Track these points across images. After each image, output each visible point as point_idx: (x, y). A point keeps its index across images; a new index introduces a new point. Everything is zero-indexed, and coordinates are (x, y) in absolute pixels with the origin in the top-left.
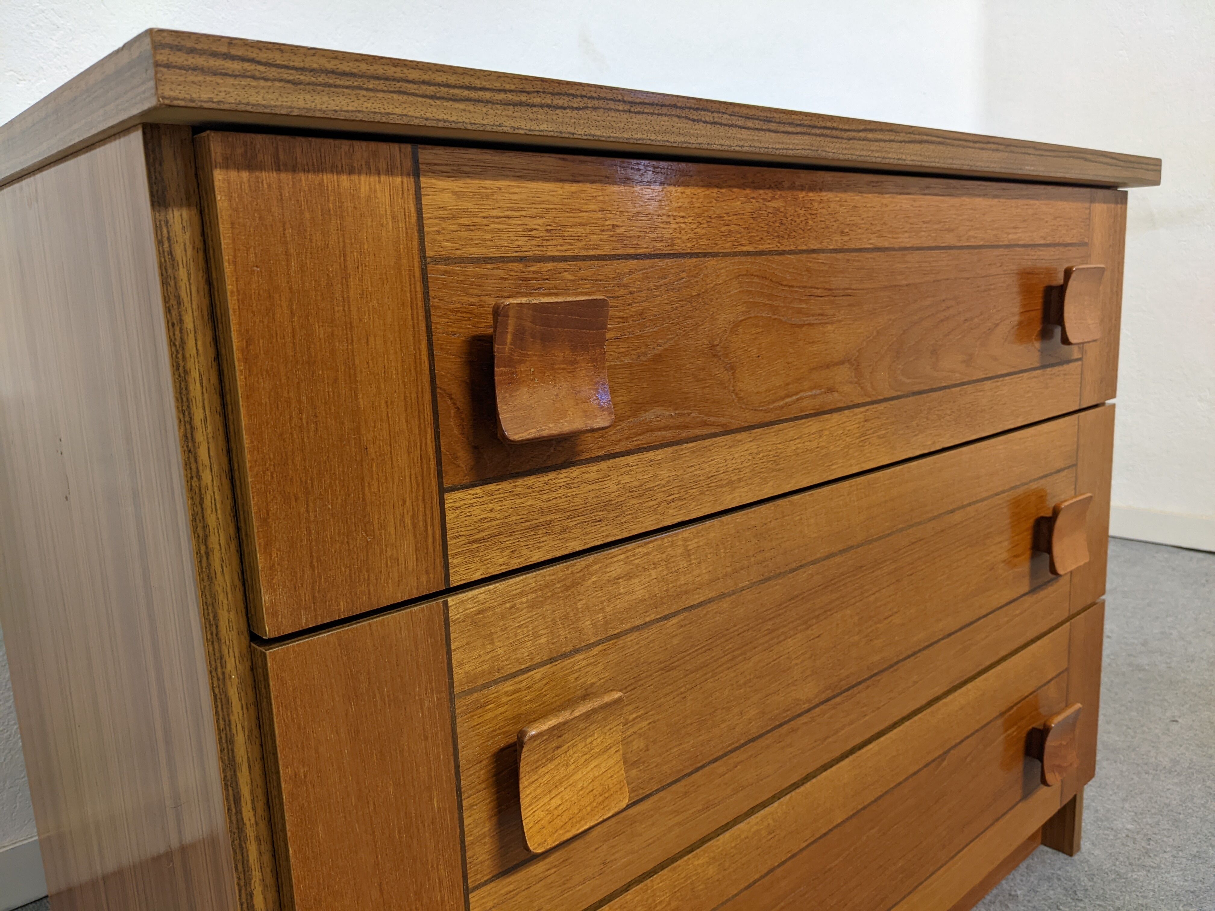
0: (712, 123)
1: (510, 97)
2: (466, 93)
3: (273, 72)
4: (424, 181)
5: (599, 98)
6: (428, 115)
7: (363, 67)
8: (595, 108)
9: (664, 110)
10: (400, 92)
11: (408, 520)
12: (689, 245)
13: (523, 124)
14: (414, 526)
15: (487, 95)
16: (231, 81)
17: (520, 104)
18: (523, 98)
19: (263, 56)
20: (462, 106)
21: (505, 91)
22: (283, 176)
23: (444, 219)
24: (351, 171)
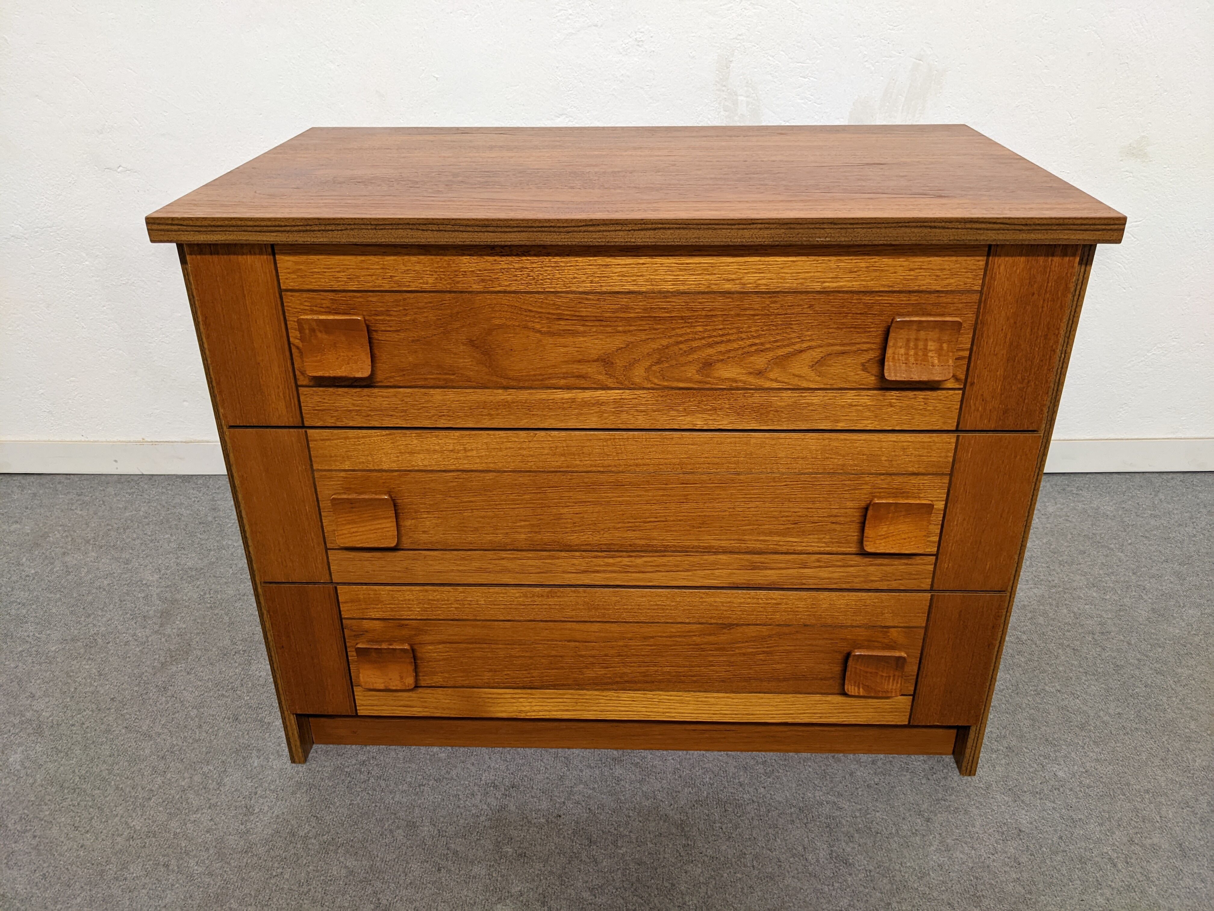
0: (437, 231)
1: (300, 228)
2: (277, 228)
3: (189, 228)
4: (277, 256)
5: (354, 224)
6: (259, 239)
7: (227, 222)
8: (352, 229)
9: (401, 227)
10: (244, 231)
11: (281, 395)
12: (448, 286)
13: (309, 239)
14: (285, 397)
15: (288, 228)
16: (174, 233)
17: (307, 231)
18: (308, 228)
19: (185, 223)
20: (275, 234)
21: (298, 226)
22: (214, 256)
23: (289, 273)
24: (243, 254)
